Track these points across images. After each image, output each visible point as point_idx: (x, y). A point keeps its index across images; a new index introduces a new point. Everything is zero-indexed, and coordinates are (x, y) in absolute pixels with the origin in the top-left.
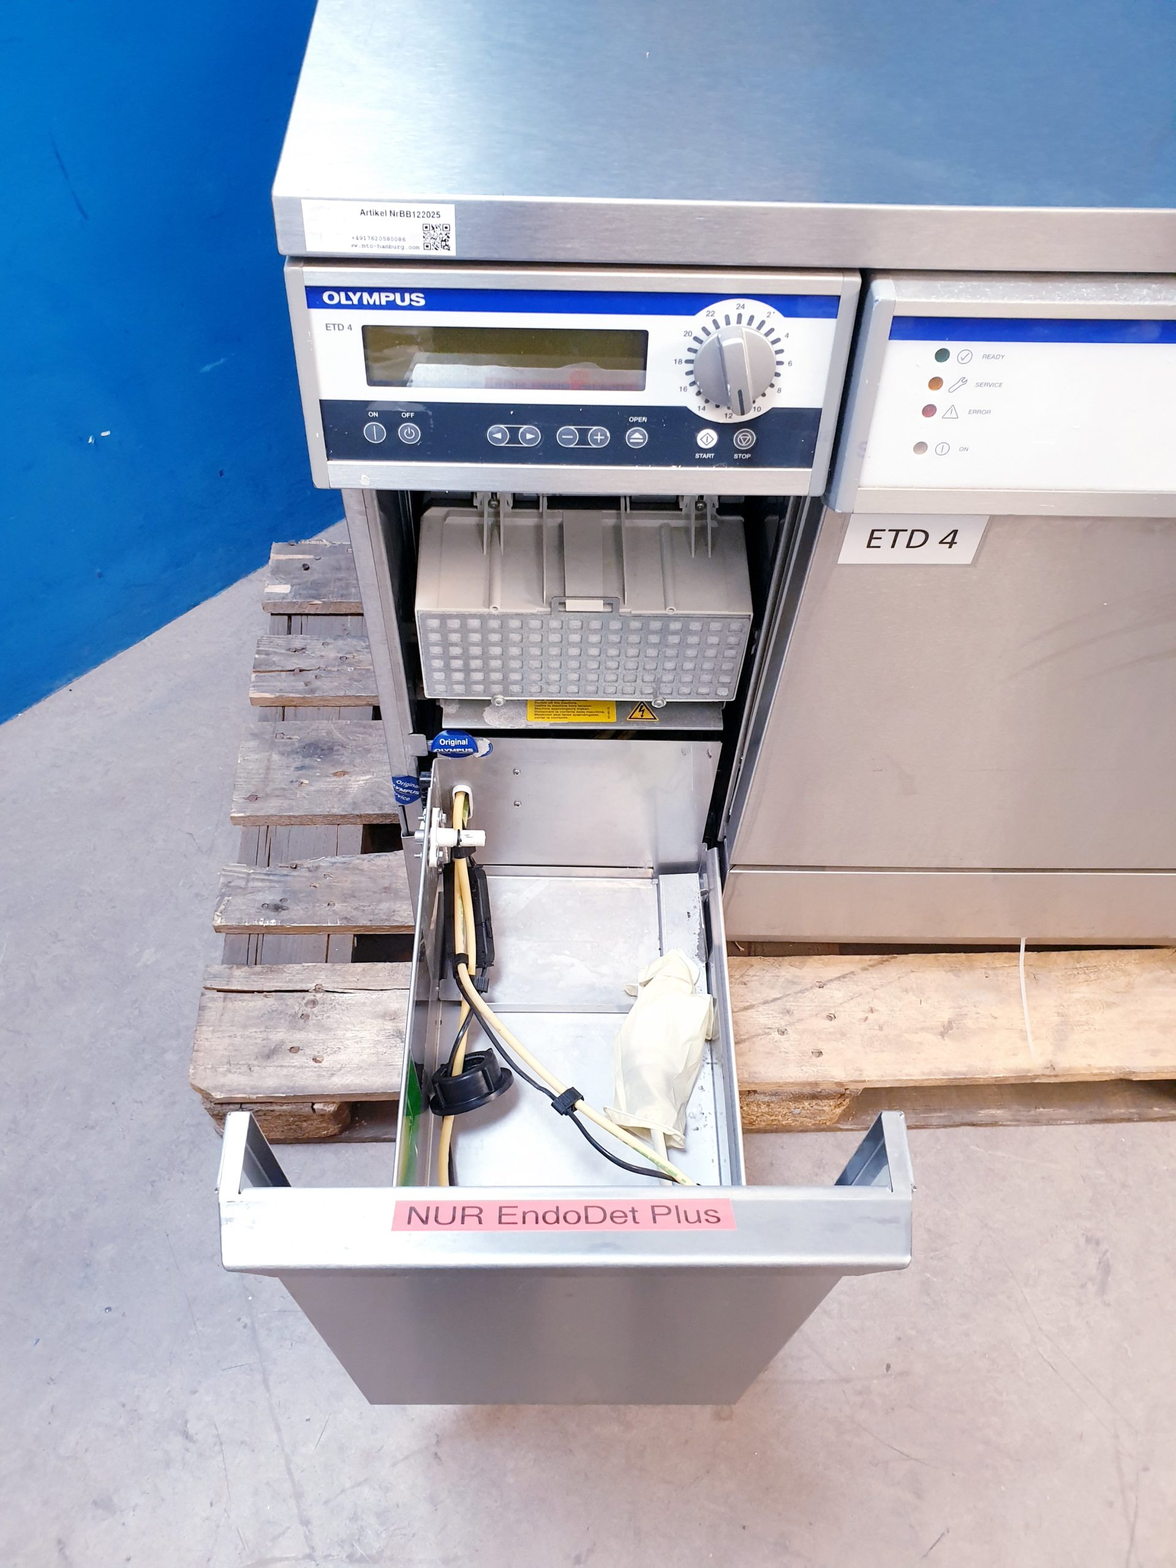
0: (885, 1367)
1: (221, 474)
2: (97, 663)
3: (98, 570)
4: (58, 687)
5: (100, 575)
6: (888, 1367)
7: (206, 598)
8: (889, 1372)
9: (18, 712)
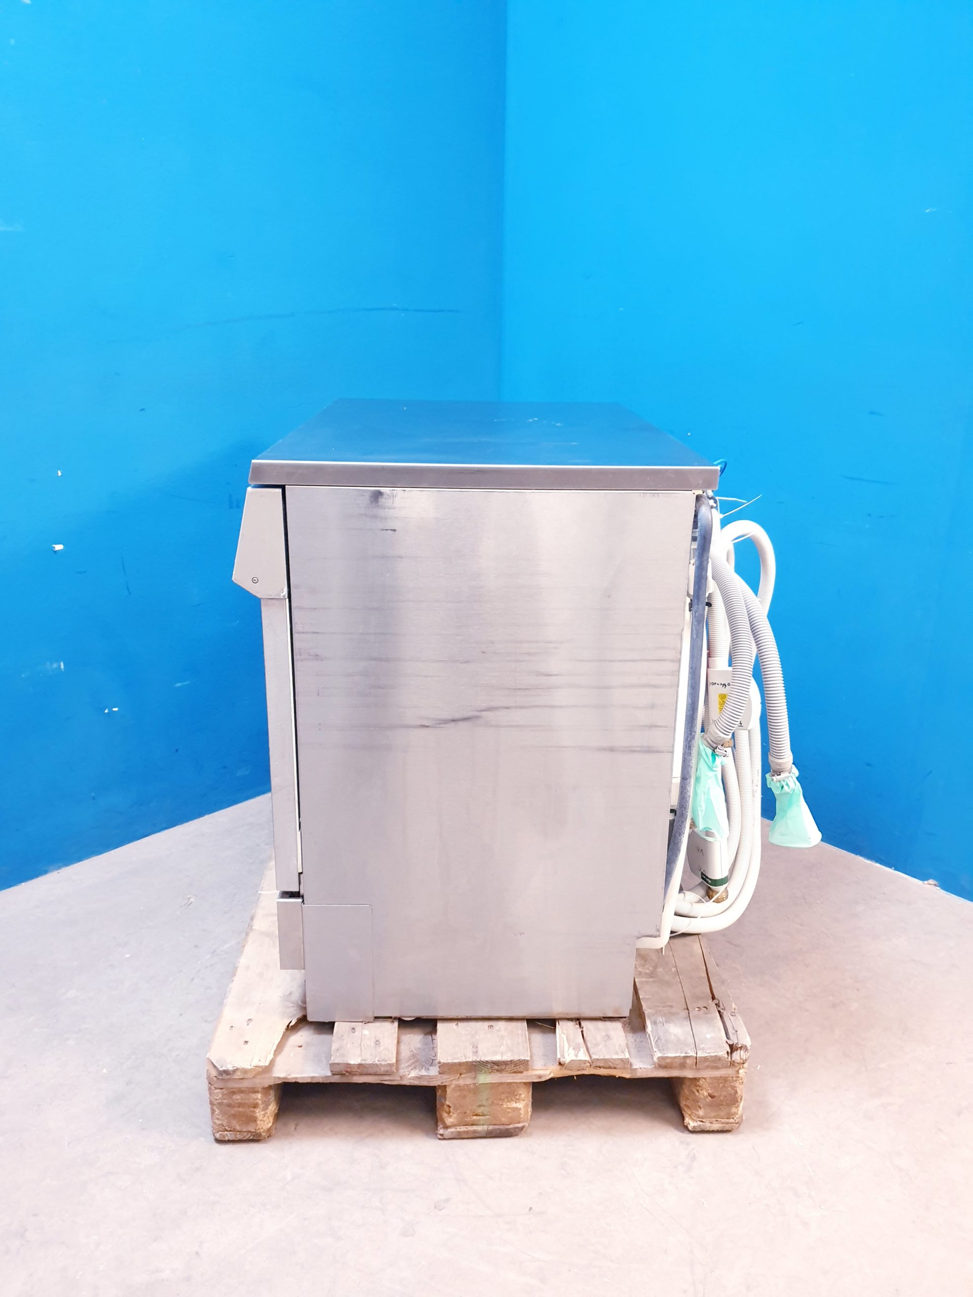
0: (528, 1208)
1: (177, 751)
2: (79, 859)
3: (93, 794)
4: (51, 872)
5: (94, 798)
6: (531, 1209)
7: (154, 833)
8: (531, 1211)
9: (22, 882)
